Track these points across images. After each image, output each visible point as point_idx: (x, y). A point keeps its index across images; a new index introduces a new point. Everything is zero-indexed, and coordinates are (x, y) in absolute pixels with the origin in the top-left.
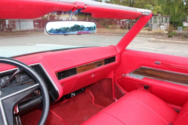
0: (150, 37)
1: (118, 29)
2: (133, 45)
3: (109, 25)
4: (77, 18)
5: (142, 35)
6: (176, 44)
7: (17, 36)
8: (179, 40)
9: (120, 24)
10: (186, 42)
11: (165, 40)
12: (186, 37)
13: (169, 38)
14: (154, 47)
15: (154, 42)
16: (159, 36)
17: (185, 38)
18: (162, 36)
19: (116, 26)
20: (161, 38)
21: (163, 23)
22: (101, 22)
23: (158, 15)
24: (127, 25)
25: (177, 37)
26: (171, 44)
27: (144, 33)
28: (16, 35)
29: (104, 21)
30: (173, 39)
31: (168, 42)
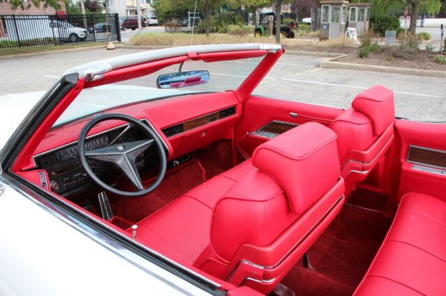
0: (322, 56)
1: (250, 33)
2: (282, 76)
3: (230, 24)
4: (152, 6)
5: (305, 50)
6: (374, 73)
7: (13, 56)
8: (380, 64)
9: (254, 18)
10: (395, 68)
11: (351, 62)
12: (396, 57)
13: (360, 60)
14: (326, 80)
15: (327, 67)
16: (342, 52)
17: (393, 59)
18: (348, 53)
19: (246, 27)
20: (344, 59)
21: (354, 20)
22: (210, 16)
23: (341, 4)
24: (271, 25)
25: (378, 56)
26: (362, 72)
27: (310, 47)
28: (10, 54)
29: (217, 15)
30: (370, 60)
31: (358, 69)
